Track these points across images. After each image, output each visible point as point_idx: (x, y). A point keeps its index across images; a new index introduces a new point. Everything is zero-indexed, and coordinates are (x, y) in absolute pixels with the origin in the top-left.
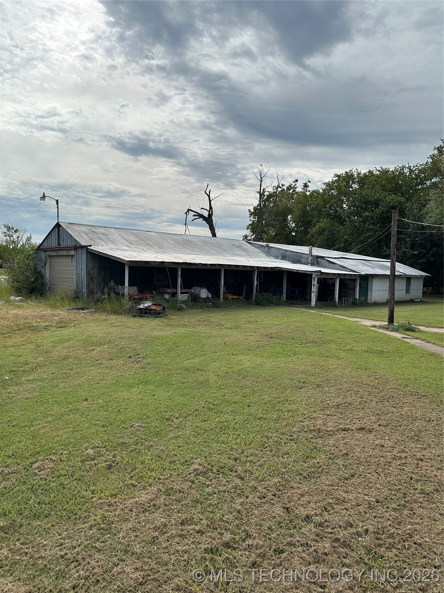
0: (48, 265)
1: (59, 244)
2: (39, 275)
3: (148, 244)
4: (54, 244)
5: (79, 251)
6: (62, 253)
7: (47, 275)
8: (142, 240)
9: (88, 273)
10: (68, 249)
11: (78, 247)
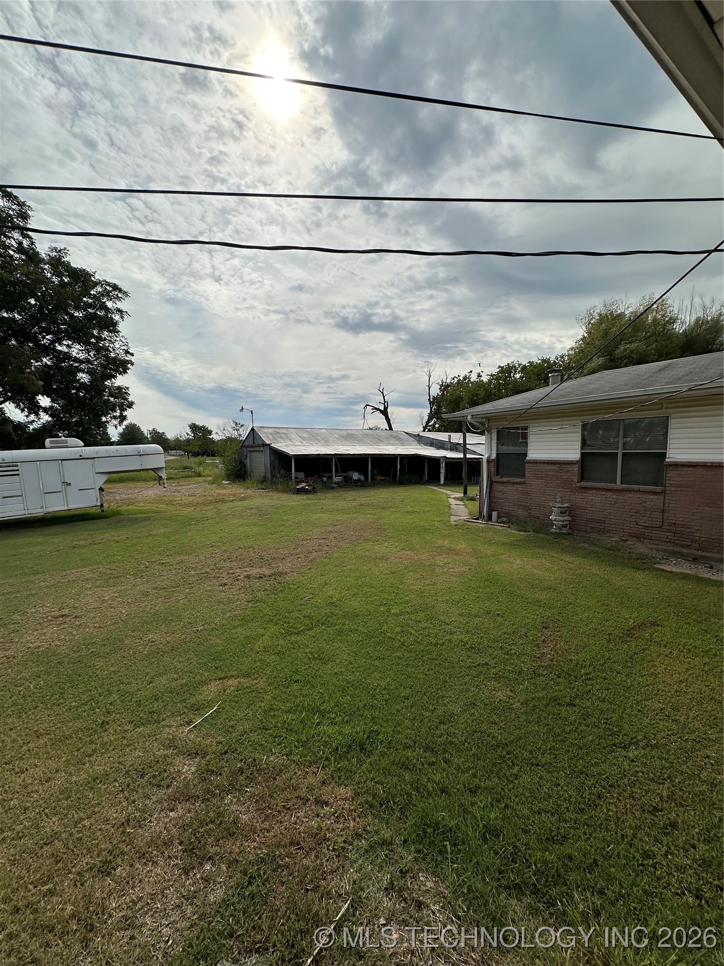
0: (248, 457)
1: (254, 443)
2: (243, 465)
3: (317, 439)
4: (251, 443)
5: (265, 447)
6: (256, 449)
7: (248, 465)
8: (314, 436)
9: (271, 464)
10: (259, 446)
11: (265, 445)
